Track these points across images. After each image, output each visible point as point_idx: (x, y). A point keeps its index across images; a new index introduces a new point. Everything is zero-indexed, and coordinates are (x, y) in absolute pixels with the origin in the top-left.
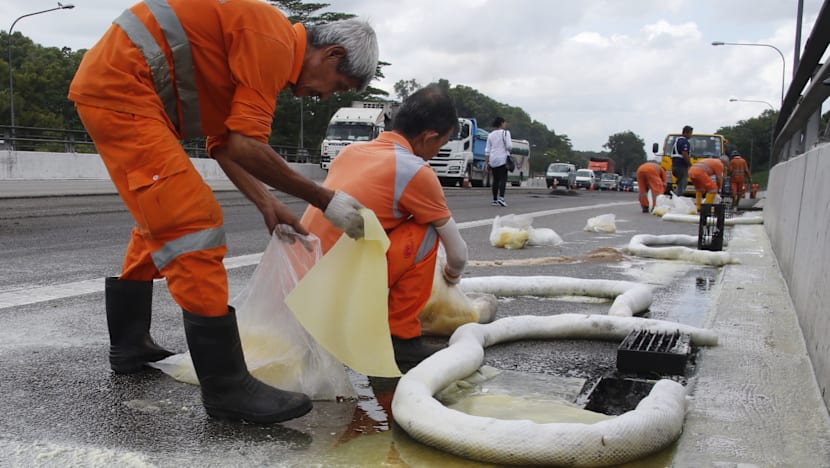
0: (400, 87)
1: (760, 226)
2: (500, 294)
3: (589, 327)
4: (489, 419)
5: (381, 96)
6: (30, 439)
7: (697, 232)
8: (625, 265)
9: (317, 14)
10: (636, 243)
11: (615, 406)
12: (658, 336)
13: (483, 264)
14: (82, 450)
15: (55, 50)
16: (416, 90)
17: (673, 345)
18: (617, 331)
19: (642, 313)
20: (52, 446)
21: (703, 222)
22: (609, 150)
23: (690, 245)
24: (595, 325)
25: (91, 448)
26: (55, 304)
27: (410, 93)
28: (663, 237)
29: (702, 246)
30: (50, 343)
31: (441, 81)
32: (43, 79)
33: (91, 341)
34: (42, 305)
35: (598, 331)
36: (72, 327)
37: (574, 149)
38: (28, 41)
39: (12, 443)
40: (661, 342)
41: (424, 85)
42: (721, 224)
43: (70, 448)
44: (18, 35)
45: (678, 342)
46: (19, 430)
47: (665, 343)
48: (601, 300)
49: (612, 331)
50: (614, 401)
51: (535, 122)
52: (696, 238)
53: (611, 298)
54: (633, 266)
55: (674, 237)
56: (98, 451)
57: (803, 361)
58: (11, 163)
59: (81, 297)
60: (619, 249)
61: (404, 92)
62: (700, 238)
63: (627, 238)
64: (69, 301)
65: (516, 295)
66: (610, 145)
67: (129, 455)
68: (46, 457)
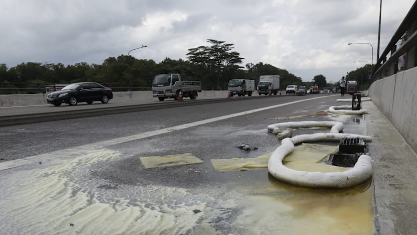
0: (247, 66)
1: (370, 102)
2: (292, 127)
3: (326, 137)
4: (305, 172)
5: (242, 69)
6: (146, 185)
7: (352, 104)
8: (329, 116)
9: (222, 44)
10: (331, 109)
11: (340, 164)
12: (352, 139)
13: (283, 118)
14: (164, 188)
15: (142, 60)
16: (252, 66)
17: (358, 142)
18: (336, 138)
19: (341, 132)
20: (154, 187)
21: (353, 101)
22: (314, 81)
23: (349, 109)
24: (328, 136)
25: (167, 187)
26: (149, 138)
27: (251, 67)
28: (339, 107)
29: (353, 109)
30: (149, 151)
31: (260, 63)
32: (139, 69)
33: (162, 150)
34: (145, 139)
35: (329, 138)
36: (155, 145)
37: (303, 81)
38: (133, 58)
39: (140, 187)
40: (353, 141)
41: (255, 64)
42: (360, 101)
43: (160, 188)
44: (130, 56)
45: (360, 141)
46: (142, 182)
47: (355, 142)
48: (325, 128)
49: (334, 139)
50: (340, 162)
51: (290, 74)
52: (351, 106)
53: (330, 127)
54: (333, 117)
55: (343, 106)
56: (170, 188)
57: (407, 146)
58: (131, 95)
59: (157, 135)
60: (326, 111)
61: (249, 67)
62: (353, 106)
63: (328, 108)
64: (154, 137)
65: (297, 127)
66: (314, 79)
67: (180, 189)
68: (152, 191)
